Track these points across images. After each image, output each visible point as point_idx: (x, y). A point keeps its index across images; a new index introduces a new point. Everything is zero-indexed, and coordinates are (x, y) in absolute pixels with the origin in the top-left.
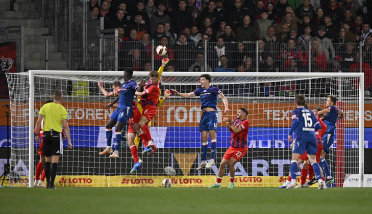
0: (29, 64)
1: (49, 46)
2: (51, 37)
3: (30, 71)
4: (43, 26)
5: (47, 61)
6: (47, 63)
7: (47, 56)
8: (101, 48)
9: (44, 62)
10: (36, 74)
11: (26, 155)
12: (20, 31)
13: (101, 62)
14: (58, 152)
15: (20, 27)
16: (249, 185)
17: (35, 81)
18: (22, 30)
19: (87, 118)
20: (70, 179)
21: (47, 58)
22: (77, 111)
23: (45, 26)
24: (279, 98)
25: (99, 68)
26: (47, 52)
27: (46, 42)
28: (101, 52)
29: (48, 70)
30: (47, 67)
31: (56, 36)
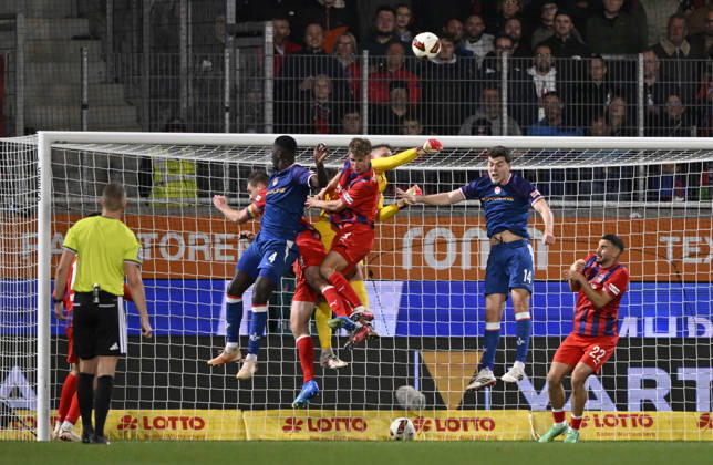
0: (38, 113)
1: (89, 67)
2: (96, 45)
3: (40, 134)
4: (75, 13)
5: (84, 107)
6: (85, 111)
7: (85, 93)
8: (227, 71)
9: (78, 110)
10: (57, 142)
11: (29, 355)
12: (12, 28)
13: (227, 109)
14: (114, 347)
15: (14, 17)
16: (619, 434)
17: (53, 160)
18: (18, 25)
19: (191, 258)
20: (146, 419)
21: (85, 99)
22: (164, 239)
23: (81, 16)
24: (699, 204)
25: (224, 125)
26: (85, 83)
27: (82, 56)
28: (227, 83)
29: (89, 130)
30: (85, 122)
31: (110, 39)
